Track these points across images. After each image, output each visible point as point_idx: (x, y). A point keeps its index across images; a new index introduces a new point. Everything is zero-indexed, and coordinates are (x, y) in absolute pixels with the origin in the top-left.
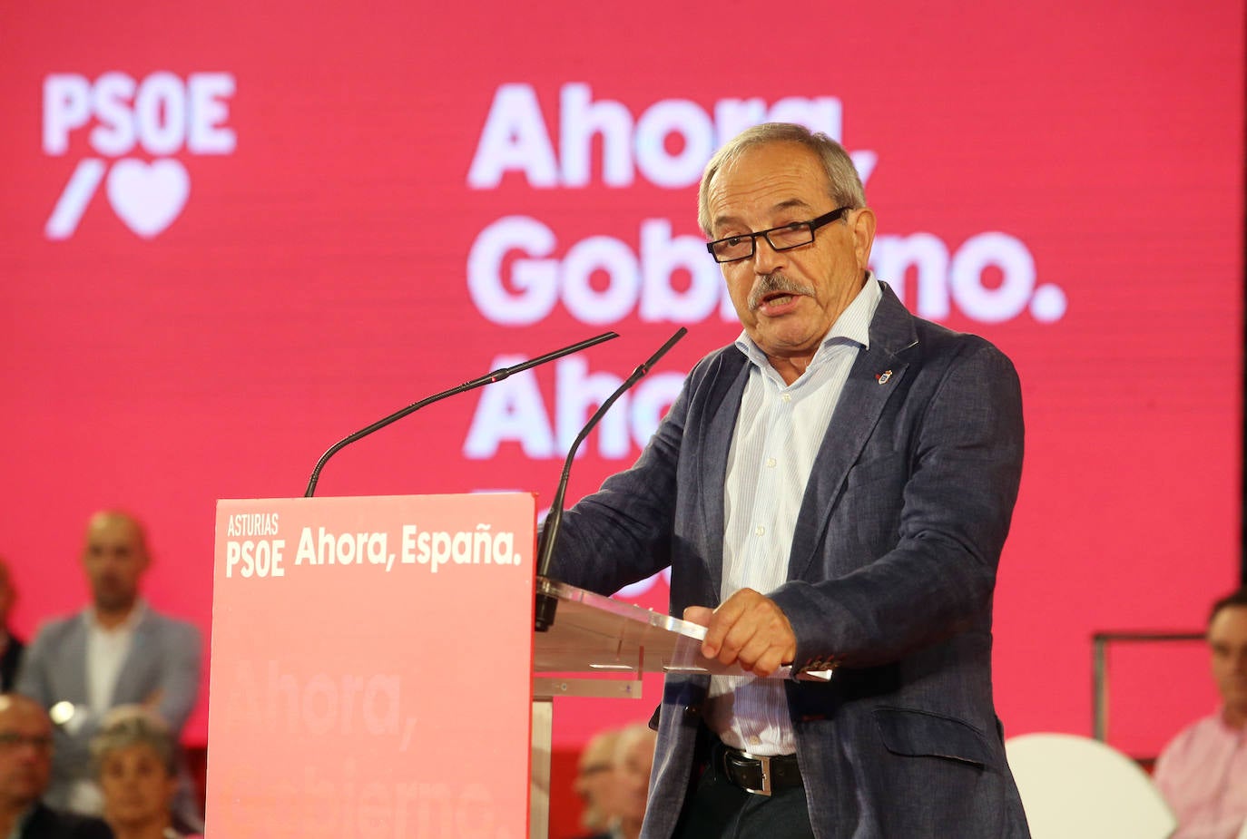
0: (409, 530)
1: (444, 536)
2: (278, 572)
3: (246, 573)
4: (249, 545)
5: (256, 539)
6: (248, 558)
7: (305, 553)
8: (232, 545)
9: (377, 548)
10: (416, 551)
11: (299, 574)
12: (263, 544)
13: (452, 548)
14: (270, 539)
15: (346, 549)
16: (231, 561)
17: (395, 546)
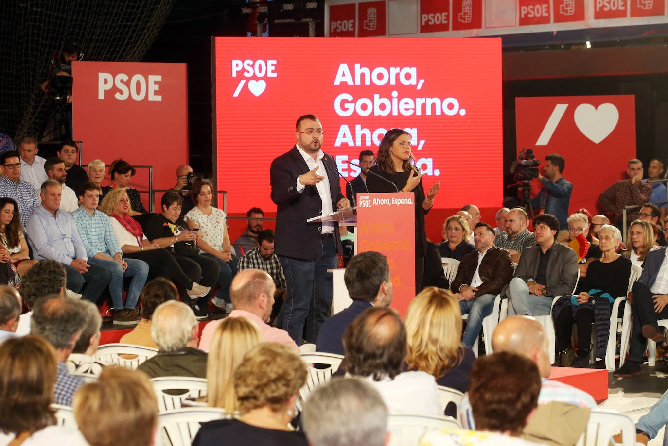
0: (393, 199)
1: (400, 200)
2: (370, 206)
3: (364, 206)
4: (364, 201)
5: (365, 200)
6: (364, 204)
7: (375, 202)
8: (360, 201)
9: (388, 202)
10: (395, 202)
11: (374, 207)
12: (366, 201)
13: (401, 202)
14: (368, 200)
15: (382, 202)
16: (361, 204)
17: (391, 201)
